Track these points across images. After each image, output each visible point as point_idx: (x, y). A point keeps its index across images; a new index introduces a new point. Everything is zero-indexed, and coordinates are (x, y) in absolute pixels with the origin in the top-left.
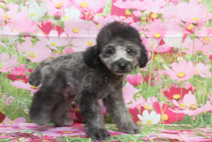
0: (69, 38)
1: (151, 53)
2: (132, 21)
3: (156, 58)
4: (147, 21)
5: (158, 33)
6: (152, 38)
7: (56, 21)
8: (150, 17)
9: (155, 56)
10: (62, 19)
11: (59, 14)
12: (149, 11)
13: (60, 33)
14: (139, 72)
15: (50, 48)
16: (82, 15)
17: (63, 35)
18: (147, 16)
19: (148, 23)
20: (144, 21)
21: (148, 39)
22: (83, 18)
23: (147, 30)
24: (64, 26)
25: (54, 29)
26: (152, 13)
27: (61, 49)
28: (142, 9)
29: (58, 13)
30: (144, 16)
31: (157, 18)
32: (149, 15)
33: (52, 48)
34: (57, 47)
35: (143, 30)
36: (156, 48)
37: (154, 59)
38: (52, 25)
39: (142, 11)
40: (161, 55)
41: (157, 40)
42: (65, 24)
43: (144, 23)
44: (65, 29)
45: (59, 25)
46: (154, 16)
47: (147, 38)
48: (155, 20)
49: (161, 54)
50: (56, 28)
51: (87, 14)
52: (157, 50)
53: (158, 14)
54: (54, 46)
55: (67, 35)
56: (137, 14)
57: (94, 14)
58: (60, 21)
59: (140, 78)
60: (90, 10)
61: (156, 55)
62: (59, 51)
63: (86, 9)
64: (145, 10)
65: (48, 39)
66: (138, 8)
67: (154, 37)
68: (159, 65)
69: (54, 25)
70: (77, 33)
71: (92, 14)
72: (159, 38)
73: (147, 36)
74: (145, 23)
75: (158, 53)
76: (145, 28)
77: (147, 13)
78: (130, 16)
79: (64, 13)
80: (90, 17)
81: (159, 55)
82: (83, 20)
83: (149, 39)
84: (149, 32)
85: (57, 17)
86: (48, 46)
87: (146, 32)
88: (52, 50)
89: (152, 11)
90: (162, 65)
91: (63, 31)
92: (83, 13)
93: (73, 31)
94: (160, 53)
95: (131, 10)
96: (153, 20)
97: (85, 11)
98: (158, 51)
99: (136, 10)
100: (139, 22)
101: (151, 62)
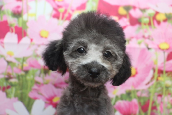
0: (34, 45)
1: (154, 71)
2: (128, 23)
3: (161, 79)
4: (150, 24)
5: (166, 42)
6: (156, 49)
7: (16, 19)
8: (154, 18)
9: (159, 76)
10: (25, 17)
11: (19, 10)
12: (153, 10)
13: (20, 38)
14: (135, 97)
15: (5, 59)
16: (54, 12)
17: (25, 40)
18: (150, 18)
19: (151, 28)
20: (145, 24)
21: (150, 51)
22: (56, 16)
23: (149, 38)
24: (27, 27)
25: (12, 31)
26: (157, 13)
27: (21, 61)
28: (143, 7)
29: (18, 7)
30: (146, 17)
31: (165, 21)
32: (152, 15)
33: (9, 59)
34: (16, 59)
35: (144, 37)
36: (162, 63)
37: (157, 80)
38: (9, 25)
39: (143, 10)
40: (168, 75)
41: (164, 52)
42: (28, 24)
43: (145, 27)
44: (28, 32)
45: (20, 26)
46: (160, 17)
47: (149, 49)
48: (162, 23)
49: (169, 73)
50: (14, 30)
51: (61, 10)
52: (162, 67)
53: (166, 15)
54: (11, 56)
55: (32, 40)
56: (135, 14)
57: (73, 11)
58: (20, 19)
59: (135, 106)
60: (67, 6)
61: (161, 75)
62: (18, 65)
63: (60, 4)
64: (148, 8)
65: (3, 47)
66: (137, 5)
67: (159, 48)
68: (165, 89)
69: (11, 25)
70: (46, 38)
71: (69, 11)
72: (167, 49)
73: (150, 47)
74: (147, 26)
75: (164, 72)
76: (146, 35)
77: (151, 12)
78: (125, 16)
79: (28, 8)
80: (66, 15)
81: (165, 75)
82: (55, 20)
83: (152, 51)
84: (152, 40)
85: (17, 14)
86: (2, 56)
87: (147, 41)
88: (8, 62)
89: (158, 10)
90: (170, 89)
91: (25, 34)
92: (55, 9)
93: (40, 35)
94: (167, 72)
95: (127, 8)
96: (159, 23)
97: (60, 7)
98: (164, 69)
99: (134, 8)
100: (137, 26)
101: (153, 85)
